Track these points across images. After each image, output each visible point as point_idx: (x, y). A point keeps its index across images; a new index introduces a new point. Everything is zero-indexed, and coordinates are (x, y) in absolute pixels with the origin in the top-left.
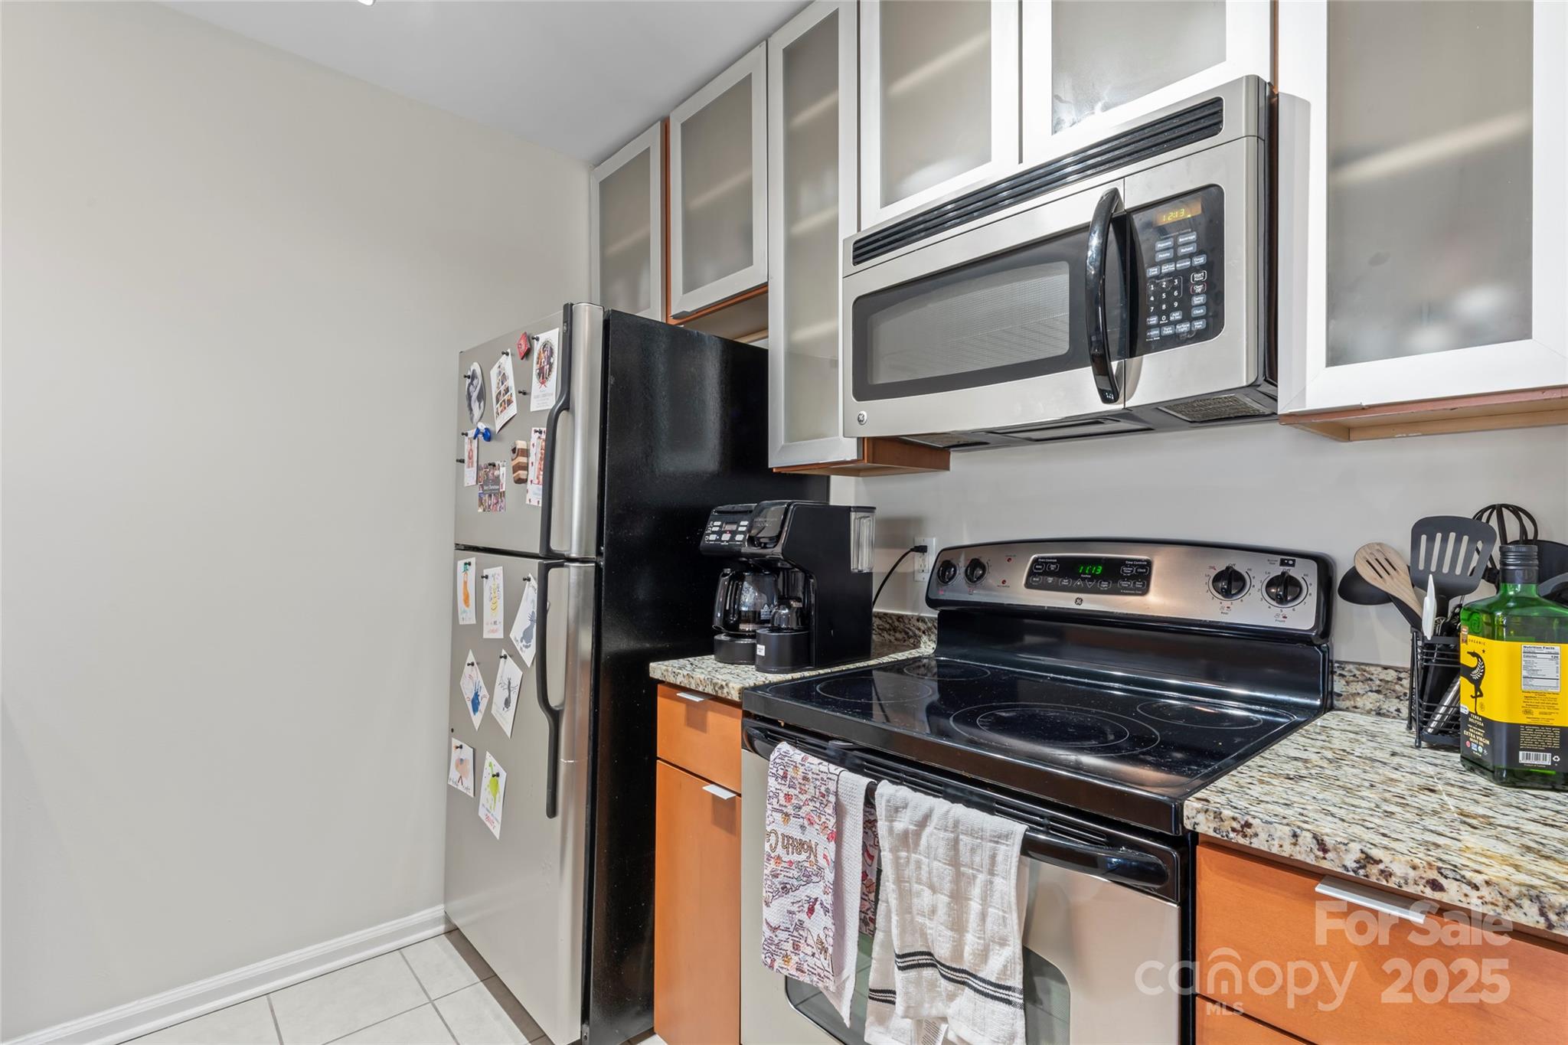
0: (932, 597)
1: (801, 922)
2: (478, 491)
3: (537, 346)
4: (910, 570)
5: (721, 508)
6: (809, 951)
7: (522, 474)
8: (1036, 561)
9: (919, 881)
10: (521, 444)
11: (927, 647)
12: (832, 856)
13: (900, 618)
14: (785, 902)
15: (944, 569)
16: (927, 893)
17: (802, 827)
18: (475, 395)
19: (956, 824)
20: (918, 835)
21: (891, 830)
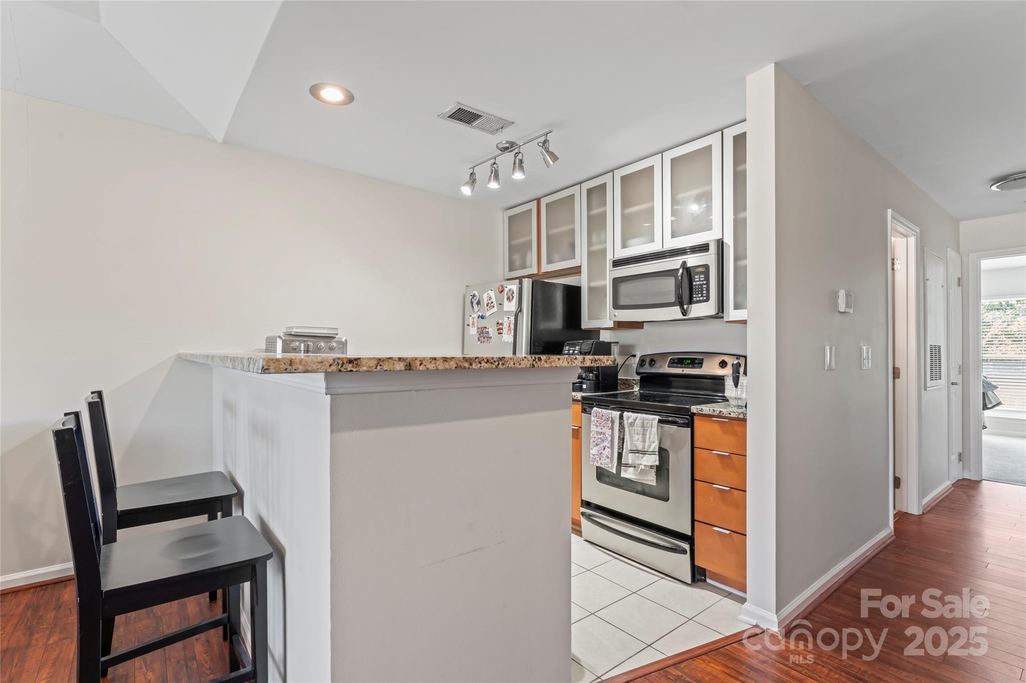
0: (638, 371)
1: (601, 453)
2: (477, 336)
3: (506, 290)
4: (630, 363)
5: (568, 342)
6: (604, 459)
7: (501, 331)
8: (671, 359)
9: (635, 434)
10: (500, 322)
11: (636, 389)
12: (610, 433)
13: (626, 380)
14: (597, 448)
15: (642, 362)
16: (637, 436)
17: (602, 429)
18: (475, 302)
19: (643, 418)
20: (634, 422)
21: (628, 422)
